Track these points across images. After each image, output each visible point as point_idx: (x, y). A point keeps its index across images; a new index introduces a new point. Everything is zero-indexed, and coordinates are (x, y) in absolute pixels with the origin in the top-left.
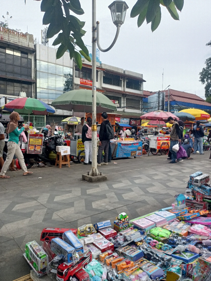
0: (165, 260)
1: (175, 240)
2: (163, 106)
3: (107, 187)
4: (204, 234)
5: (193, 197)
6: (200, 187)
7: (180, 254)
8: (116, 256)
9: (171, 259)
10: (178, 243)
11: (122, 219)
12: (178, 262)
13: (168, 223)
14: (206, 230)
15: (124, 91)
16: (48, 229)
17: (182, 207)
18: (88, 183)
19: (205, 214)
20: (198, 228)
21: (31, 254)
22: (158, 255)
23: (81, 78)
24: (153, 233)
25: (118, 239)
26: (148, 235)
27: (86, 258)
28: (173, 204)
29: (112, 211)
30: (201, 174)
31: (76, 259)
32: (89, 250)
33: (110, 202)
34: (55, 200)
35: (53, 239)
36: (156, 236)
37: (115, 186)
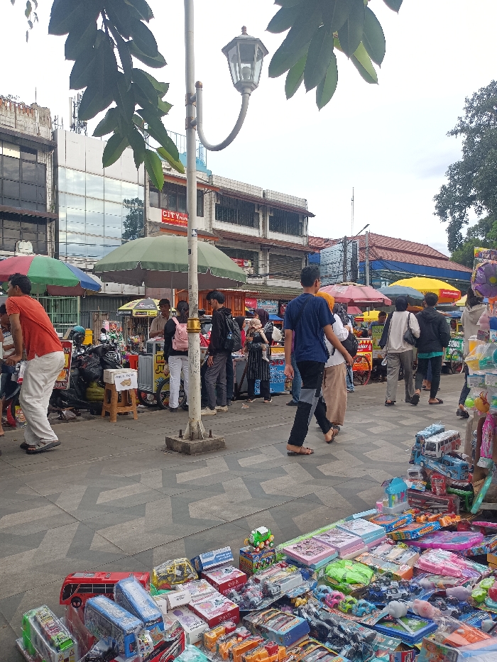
0: (360, 638)
1: (384, 588)
2: (354, 271)
3: (225, 465)
4: (450, 573)
5: (425, 483)
6: (440, 461)
7: (396, 623)
8: (245, 635)
9: (374, 635)
10: (390, 597)
11: (258, 543)
12: (390, 642)
13: (366, 547)
14: (454, 561)
15: (265, 238)
16: (78, 576)
17: (400, 510)
18: (181, 456)
19: (451, 523)
20: (436, 560)
21: (36, 639)
22: (344, 629)
23: (163, 209)
24: (332, 575)
25: (249, 593)
26: (321, 580)
27: (171, 643)
28: (378, 503)
29: (235, 523)
30: (442, 430)
31: (145, 647)
32: (178, 622)
33: (232, 502)
34: (98, 503)
35: (90, 600)
36: (340, 581)
37: (243, 462)
